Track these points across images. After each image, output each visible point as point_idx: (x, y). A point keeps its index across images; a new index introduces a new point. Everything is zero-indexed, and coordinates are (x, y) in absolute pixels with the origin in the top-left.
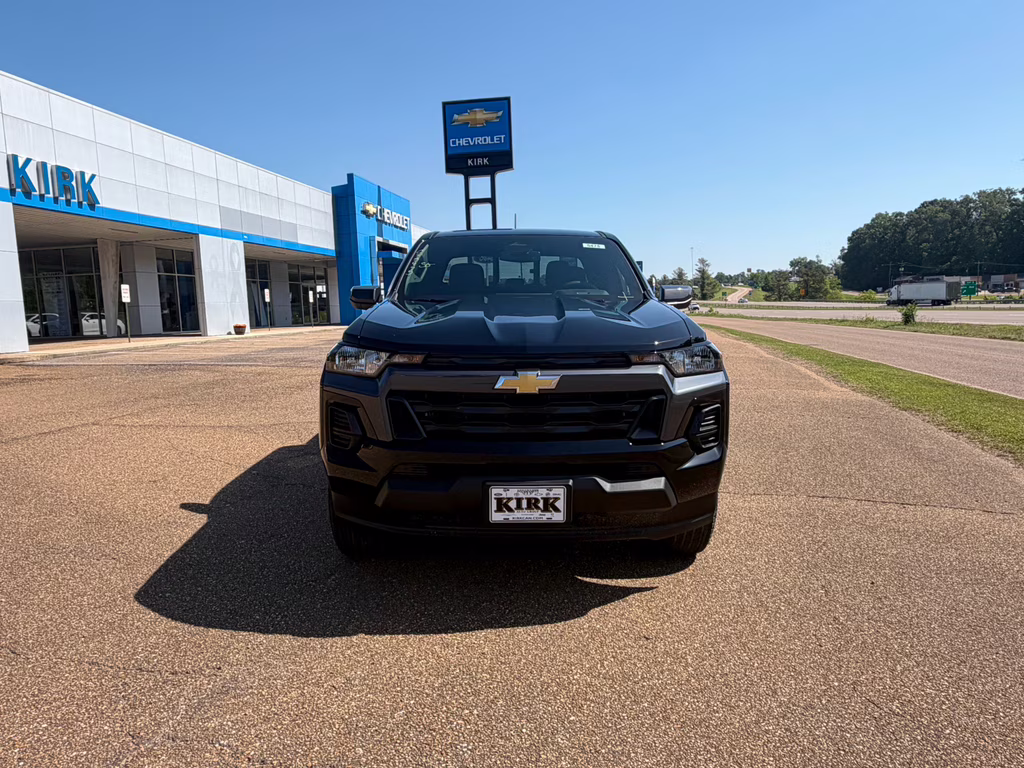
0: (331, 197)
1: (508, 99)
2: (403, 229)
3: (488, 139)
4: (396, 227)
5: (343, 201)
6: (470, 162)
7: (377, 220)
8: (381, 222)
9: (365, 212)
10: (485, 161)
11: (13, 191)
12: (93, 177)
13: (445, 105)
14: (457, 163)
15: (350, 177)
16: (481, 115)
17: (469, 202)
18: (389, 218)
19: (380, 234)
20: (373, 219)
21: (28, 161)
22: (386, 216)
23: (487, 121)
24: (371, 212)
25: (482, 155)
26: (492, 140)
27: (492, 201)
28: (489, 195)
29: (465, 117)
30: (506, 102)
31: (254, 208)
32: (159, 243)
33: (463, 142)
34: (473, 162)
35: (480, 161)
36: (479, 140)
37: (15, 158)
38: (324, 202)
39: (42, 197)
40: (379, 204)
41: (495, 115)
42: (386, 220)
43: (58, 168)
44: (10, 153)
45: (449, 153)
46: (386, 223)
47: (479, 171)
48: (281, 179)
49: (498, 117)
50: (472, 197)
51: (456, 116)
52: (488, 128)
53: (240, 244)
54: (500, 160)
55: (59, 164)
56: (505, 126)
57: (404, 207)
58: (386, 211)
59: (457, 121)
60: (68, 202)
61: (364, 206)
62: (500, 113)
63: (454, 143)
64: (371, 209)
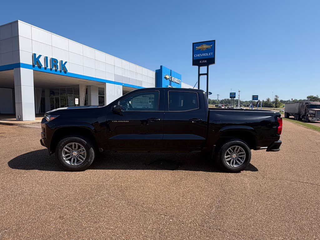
0: (155, 73)
1: (214, 41)
2: (179, 84)
3: (207, 54)
4: (176, 83)
5: (159, 74)
6: (200, 62)
7: (170, 80)
8: (171, 81)
9: (165, 78)
10: (206, 61)
11: (34, 66)
12: (66, 62)
13: (193, 44)
14: (197, 62)
15: (161, 67)
16: (205, 46)
17: (199, 75)
18: (174, 80)
19: (170, 85)
20: (168, 80)
21: (40, 56)
22: (173, 79)
23: (207, 49)
24: (168, 78)
25: (205, 59)
26: (208, 54)
27: (207, 74)
28: (206, 73)
29: (200, 47)
30: (214, 42)
31: (127, 75)
32: (99, 86)
33: (198, 55)
34: (201, 62)
35: (204, 61)
36: (204, 55)
37: (35, 55)
38: (153, 74)
39: (45, 68)
40: (171, 75)
41: (210, 46)
42: (173, 80)
43: (52, 59)
44: (33, 53)
45: (194, 59)
46: (173, 81)
47: (203, 65)
48: (138, 67)
49: (211, 47)
50: (200, 73)
51: (197, 47)
52: (207, 51)
53: (121, 87)
54: (211, 61)
55: (53, 58)
56: (213, 50)
57: (179, 77)
58: (173, 78)
59: (197, 49)
60: (56, 70)
61: (165, 76)
62: (212, 46)
63: (196, 56)
64: (168, 77)
